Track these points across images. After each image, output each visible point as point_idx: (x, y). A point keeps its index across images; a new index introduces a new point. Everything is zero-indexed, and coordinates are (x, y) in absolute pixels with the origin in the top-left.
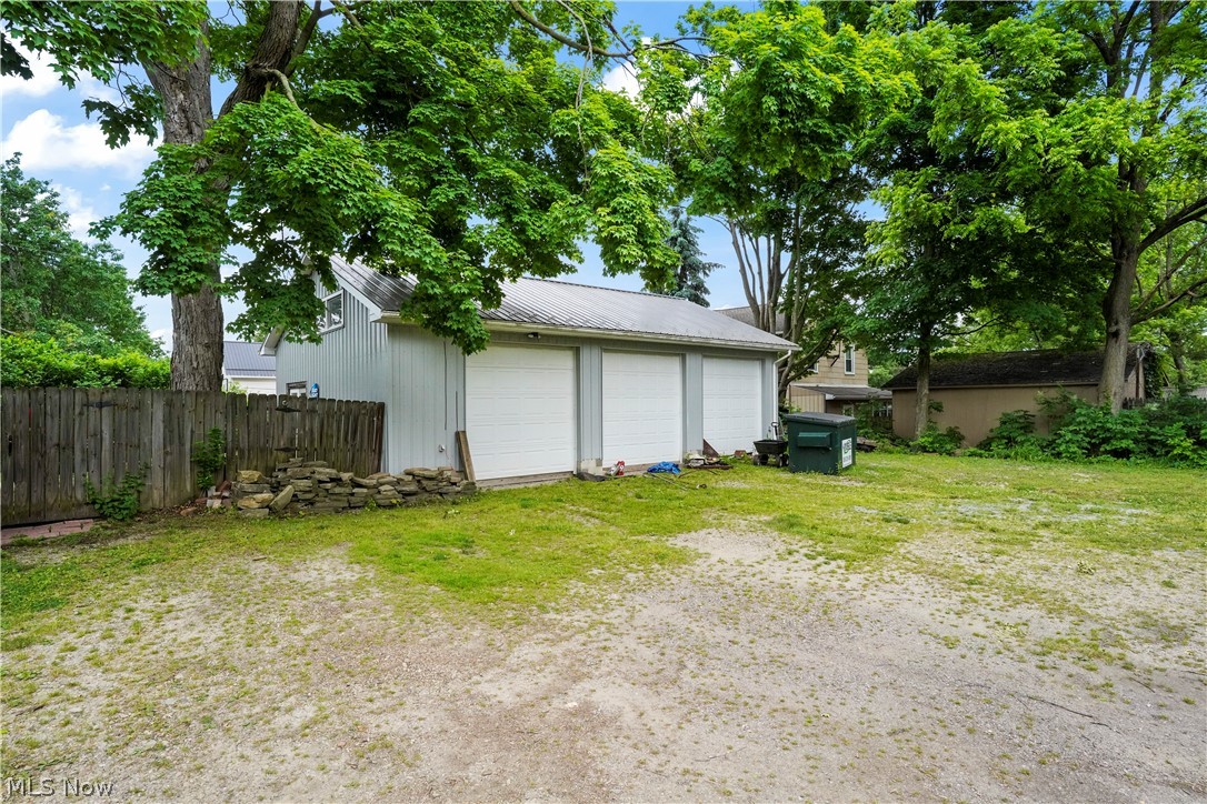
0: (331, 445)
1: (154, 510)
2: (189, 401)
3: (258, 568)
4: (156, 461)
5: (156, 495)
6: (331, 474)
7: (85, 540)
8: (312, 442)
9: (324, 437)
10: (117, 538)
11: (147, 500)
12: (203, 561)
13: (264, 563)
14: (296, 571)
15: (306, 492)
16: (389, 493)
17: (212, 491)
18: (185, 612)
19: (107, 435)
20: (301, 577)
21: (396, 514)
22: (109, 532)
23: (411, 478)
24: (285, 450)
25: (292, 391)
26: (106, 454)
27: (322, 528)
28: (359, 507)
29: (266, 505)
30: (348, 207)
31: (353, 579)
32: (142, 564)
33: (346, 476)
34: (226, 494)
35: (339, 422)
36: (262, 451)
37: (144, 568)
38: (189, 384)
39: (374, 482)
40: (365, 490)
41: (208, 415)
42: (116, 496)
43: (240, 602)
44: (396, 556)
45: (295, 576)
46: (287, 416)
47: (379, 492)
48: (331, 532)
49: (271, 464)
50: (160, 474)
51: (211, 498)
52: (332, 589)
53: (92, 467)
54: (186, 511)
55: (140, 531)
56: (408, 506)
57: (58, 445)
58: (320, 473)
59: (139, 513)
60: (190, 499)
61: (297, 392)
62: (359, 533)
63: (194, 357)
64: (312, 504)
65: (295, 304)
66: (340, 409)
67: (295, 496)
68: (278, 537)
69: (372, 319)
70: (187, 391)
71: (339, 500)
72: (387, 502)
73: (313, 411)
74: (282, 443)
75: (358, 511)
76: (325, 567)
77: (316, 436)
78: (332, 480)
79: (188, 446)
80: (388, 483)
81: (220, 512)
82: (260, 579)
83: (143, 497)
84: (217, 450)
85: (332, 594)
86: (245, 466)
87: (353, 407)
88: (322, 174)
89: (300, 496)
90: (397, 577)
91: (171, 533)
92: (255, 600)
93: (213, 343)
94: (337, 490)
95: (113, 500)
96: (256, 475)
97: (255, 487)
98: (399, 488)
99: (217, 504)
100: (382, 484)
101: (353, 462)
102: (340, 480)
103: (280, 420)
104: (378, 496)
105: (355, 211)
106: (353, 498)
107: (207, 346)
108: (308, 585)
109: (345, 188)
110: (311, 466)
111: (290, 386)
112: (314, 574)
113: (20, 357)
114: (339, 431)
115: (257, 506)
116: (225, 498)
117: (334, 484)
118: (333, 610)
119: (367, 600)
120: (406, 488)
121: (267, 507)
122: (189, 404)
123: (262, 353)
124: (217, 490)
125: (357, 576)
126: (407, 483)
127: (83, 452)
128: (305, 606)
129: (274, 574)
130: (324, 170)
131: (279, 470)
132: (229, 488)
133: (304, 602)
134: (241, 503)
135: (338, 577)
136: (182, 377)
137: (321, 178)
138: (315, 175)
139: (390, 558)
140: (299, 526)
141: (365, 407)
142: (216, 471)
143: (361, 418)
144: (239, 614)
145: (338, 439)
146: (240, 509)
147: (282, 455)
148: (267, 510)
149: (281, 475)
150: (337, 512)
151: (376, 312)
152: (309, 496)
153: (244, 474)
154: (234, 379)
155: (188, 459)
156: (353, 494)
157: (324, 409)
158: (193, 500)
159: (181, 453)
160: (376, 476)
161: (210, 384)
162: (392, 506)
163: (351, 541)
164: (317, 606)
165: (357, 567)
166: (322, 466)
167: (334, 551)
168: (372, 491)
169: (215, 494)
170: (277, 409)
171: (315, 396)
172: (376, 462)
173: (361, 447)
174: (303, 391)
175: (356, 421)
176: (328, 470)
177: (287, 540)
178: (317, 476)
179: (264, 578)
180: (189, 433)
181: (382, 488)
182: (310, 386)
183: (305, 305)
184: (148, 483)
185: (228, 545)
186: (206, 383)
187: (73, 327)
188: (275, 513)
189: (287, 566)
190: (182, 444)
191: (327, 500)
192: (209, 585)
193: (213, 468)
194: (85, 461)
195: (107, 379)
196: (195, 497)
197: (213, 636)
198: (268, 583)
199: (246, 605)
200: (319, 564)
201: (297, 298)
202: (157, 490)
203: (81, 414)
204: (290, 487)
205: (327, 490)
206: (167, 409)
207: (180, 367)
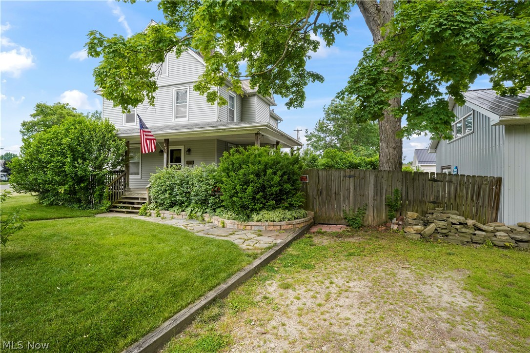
0: (462, 202)
1: (369, 226)
2: (385, 175)
3: (403, 274)
4: (371, 202)
5: (370, 219)
6: (460, 220)
7: (339, 236)
8: (449, 199)
9: (458, 197)
10: (350, 237)
11: (366, 221)
12: (377, 261)
13: (407, 271)
14: (425, 284)
15: (442, 229)
16: (504, 238)
17: (394, 221)
18: (353, 294)
19: (352, 190)
20: (426, 290)
21: (509, 254)
22: (348, 233)
23: (523, 229)
24: (434, 203)
25: (444, 171)
26: (351, 199)
27: (450, 254)
28: (479, 243)
29: (419, 233)
30: (467, 38)
31: (464, 305)
32: (351, 255)
33: (470, 222)
34: (400, 223)
35: (467, 189)
36: (420, 202)
37: (350, 257)
38: (386, 167)
39: (492, 228)
40: (484, 233)
41: (393, 183)
42: (354, 217)
43: (383, 298)
44: (506, 296)
45: (422, 288)
46: (435, 184)
47: (495, 236)
48: (457, 259)
49: (425, 209)
50: (372, 209)
51: (394, 224)
52: (445, 309)
53: (346, 203)
54: (382, 229)
55: (359, 236)
56: (520, 250)
57: (335, 193)
58: (452, 218)
59: (362, 226)
60: (384, 223)
61: (446, 171)
62: (476, 265)
63: (388, 154)
64: (447, 236)
65: (436, 117)
66: (468, 181)
67: (436, 229)
68: (421, 254)
69: (492, 123)
70: (384, 171)
71: (465, 237)
72: (502, 244)
73: (450, 182)
74: (432, 199)
75: (478, 246)
76: (445, 287)
77: (452, 196)
78: (460, 224)
79: (384, 197)
80: (502, 231)
81: (397, 231)
82: (401, 283)
83: (365, 219)
84: (397, 200)
85: (444, 315)
86: (411, 210)
87: (478, 179)
88: (445, 22)
89: (439, 230)
90: (506, 319)
91: (370, 239)
92: (391, 301)
93: (397, 146)
94: (464, 230)
95: (354, 219)
96: (415, 215)
97: (414, 222)
98: (513, 236)
99: (395, 227)
100: (498, 231)
101: (477, 213)
102: (466, 224)
103: (431, 186)
104: (494, 239)
105: (472, 39)
106: (474, 237)
107: (394, 148)
108: (429, 299)
109: (464, 26)
110: (448, 213)
111: (442, 168)
112: (436, 290)
113: (342, 159)
114: (467, 193)
115: (414, 232)
116: (399, 225)
117: (462, 226)
118: (441, 333)
119: (473, 334)
120: (519, 237)
121: (420, 234)
122: (385, 177)
123: (429, 152)
124: (396, 220)
125: (468, 304)
126: (520, 233)
127: (343, 197)
128: (421, 320)
129: (410, 282)
130: (446, 20)
131: (430, 213)
132: (402, 220)
133: (422, 315)
134: (406, 229)
135: (453, 299)
136: (383, 164)
137: (445, 25)
138: (441, 25)
139: (499, 295)
140: (437, 249)
141: (487, 180)
142: (397, 210)
143: (483, 186)
144: (378, 308)
145: (467, 198)
146: (406, 233)
147: (432, 205)
148: (420, 235)
149: (430, 216)
150: (463, 244)
151: (495, 118)
152: (444, 231)
153: (410, 214)
154: (422, 166)
155: (384, 203)
156: (475, 234)
157: (457, 180)
158: (385, 223)
159: (381, 201)
160: (493, 224)
161: (395, 167)
162: (505, 247)
163: (469, 269)
164: (430, 322)
165: (469, 295)
166: (455, 214)
167: (454, 274)
168: (489, 234)
169: (396, 222)
170: (429, 180)
171: (456, 173)
172: (494, 215)
173: (483, 204)
174: (449, 170)
175: (479, 188)
176: (458, 217)
177: (426, 258)
178: (451, 220)
179: (404, 283)
180: (385, 191)
181: (498, 234)
182: (453, 168)
183: (442, 117)
184: (367, 213)
185: (393, 253)
186: (393, 167)
187: (363, 148)
188: (424, 238)
189: (420, 278)
190: (381, 196)
191: (457, 235)
192: (373, 279)
193: (395, 209)
194: (344, 201)
195: (369, 167)
196: (386, 222)
197: (357, 322)
198: (404, 288)
199: (385, 302)
200: (441, 282)
201: (437, 113)
202: (371, 218)
203: (343, 180)
204: (433, 224)
205: (457, 229)
206: (375, 179)
207: (383, 158)
